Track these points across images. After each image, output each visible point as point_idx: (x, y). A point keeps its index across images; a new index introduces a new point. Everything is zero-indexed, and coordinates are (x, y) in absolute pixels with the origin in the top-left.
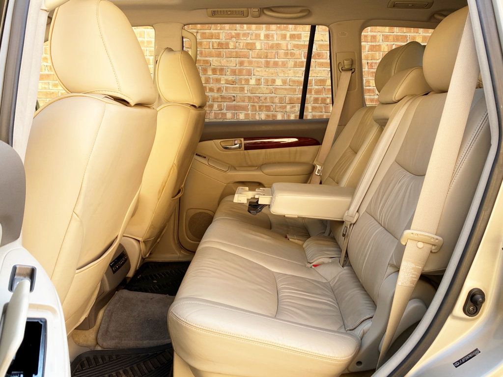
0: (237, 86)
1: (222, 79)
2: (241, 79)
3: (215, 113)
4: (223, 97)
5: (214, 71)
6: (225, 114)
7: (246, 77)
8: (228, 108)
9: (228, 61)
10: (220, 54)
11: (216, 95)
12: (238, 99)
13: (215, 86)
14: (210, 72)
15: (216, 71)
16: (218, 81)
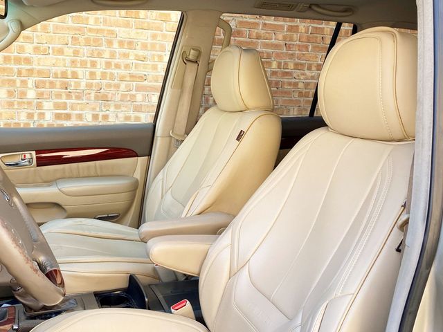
0: (148, 62)
1: (131, 54)
2: (154, 55)
3: (122, 95)
4: (132, 76)
5: (121, 43)
6: (134, 96)
7: (159, 53)
8: (138, 89)
9: (138, 33)
10: (129, 24)
11: (122, 72)
12: (149, 78)
13: (122, 62)
14: (116, 45)
15: (123, 45)
16: (126, 56)
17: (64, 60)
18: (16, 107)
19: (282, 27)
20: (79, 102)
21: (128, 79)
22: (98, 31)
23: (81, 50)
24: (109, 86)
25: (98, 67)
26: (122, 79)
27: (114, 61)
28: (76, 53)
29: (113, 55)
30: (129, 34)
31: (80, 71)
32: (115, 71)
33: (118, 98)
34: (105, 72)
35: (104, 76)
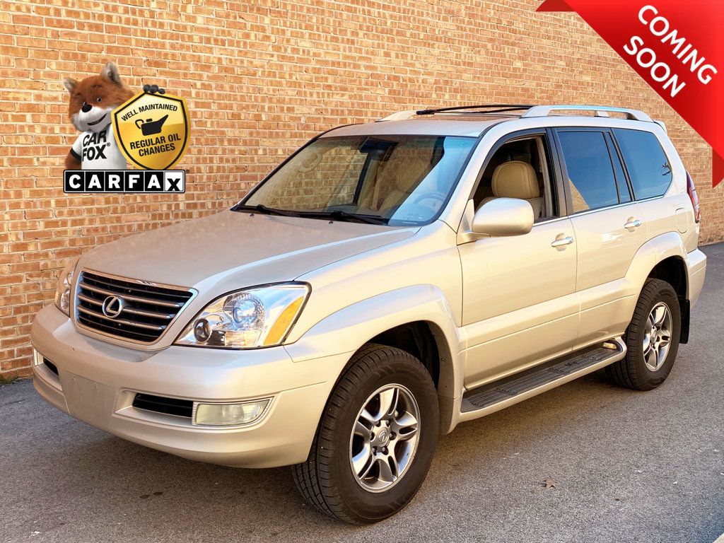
17: (191, 158)
18: (160, 200)
19: (336, 119)
20: (202, 192)
21: (235, 170)
22: (213, 132)
23: (203, 149)
24: (222, 177)
25: (215, 162)
26: (231, 170)
27: (225, 156)
28: (200, 152)
29: (224, 152)
30: (234, 133)
31: (202, 167)
32: (226, 165)
33: (228, 187)
34: (219, 166)
35: (218, 168)
